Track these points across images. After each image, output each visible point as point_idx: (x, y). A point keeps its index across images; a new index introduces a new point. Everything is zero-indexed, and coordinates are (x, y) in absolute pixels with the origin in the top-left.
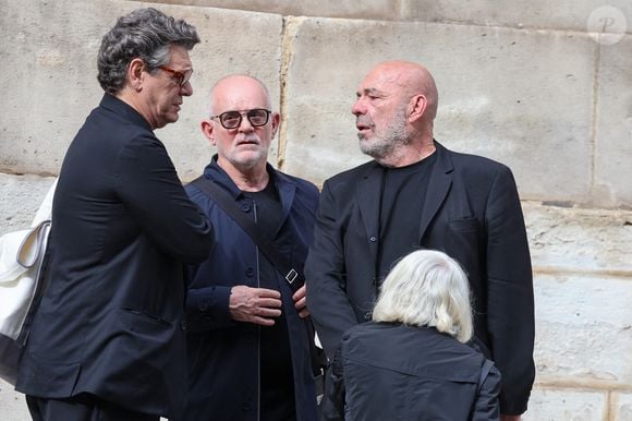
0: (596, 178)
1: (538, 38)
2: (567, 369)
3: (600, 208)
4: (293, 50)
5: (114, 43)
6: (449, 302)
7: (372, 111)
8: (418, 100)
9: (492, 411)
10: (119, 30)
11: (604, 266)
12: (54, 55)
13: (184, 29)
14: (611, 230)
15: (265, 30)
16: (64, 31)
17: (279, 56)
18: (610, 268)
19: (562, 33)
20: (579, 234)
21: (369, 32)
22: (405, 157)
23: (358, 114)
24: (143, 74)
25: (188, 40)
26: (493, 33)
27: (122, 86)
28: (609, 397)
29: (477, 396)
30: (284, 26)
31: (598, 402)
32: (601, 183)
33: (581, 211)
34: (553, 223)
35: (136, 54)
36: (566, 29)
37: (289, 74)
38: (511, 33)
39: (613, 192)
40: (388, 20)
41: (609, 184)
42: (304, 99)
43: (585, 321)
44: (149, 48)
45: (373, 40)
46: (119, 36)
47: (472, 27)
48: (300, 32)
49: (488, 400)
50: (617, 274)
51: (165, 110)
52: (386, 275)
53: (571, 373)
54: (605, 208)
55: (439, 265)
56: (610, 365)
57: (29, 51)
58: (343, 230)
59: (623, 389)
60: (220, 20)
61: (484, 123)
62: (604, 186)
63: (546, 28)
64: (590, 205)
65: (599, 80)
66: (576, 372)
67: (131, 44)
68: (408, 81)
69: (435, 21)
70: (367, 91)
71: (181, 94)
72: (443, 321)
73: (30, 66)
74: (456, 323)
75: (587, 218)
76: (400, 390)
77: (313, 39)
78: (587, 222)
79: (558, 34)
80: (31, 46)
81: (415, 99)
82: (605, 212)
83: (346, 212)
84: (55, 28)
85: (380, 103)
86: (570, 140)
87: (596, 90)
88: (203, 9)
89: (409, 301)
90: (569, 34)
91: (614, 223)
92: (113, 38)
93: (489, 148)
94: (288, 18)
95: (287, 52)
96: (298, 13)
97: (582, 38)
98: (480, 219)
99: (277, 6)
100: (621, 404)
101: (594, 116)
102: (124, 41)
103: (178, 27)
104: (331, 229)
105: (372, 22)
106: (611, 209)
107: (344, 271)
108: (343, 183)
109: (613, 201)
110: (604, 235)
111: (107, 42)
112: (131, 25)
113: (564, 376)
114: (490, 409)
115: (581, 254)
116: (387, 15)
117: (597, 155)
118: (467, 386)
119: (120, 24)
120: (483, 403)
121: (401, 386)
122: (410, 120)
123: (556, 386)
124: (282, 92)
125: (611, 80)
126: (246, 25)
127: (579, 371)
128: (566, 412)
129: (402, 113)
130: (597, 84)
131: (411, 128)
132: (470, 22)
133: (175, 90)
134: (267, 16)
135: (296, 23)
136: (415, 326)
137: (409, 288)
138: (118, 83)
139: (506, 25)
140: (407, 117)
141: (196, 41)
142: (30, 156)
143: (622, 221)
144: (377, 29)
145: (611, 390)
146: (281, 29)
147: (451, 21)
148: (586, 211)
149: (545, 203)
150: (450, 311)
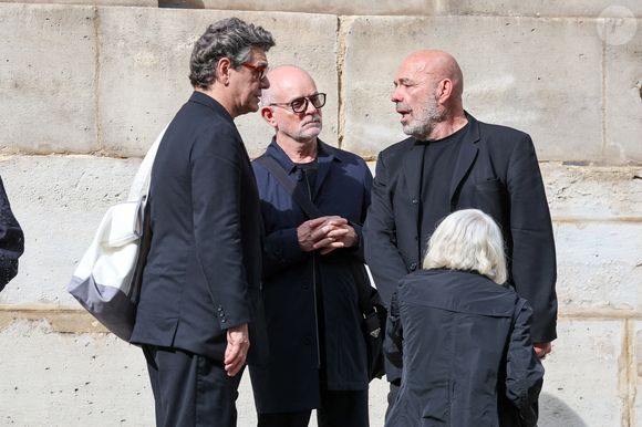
0: (607, 140)
1: (553, 24)
2: (590, 302)
3: (612, 165)
4: (347, 43)
5: (205, 46)
6: (487, 248)
7: (408, 98)
8: (445, 83)
9: (525, 341)
10: (209, 35)
11: (617, 214)
12: (148, 57)
13: (263, 34)
14: (622, 183)
15: (323, 28)
16: (157, 38)
17: (335, 50)
18: (623, 215)
19: (574, 19)
20: (595, 187)
21: (410, 26)
22: (440, 131)
23: (397, 101)
24: (230, 71)
25: (265, 43)
26: (516, 22)
27: (212, 82)
28: (627, 324)
29: (512, 329)
30: (339, 25)
31: (617, 329)
32: (612, 144)
33: (595, 168)
34: (572, 179)
35: (224, 55)
36: (578, 16)
37: (345, 64)
38: (531, 22)
39: (622, 151)
40: (427, 15)
41: (619, 145)
42: (358, 84)
43: (604, 261)
44: (235, 49)
45: (414, 33)
46: (209, 40)
47: (498, 18)
48: (353, 28)
49: (521, 332)
50: (629, 220)
51: (248, 102)
52: (432, 232)
53: (593, 305)
54: (616, 165)
55: (477, 219)
56: (626, 298)
57: (129, 55)
58: (392, 194)
59: (637, 317)
60: (285, 22)
61: (511, 98)
62: (615, 147)
63: (559, 16)
64: (603, 163)
65: (606, 57)
66: (597, 304)
67: (219, 46)
68: (434, 69)
69: (466, 14)
70: (401, 81)
71: (260, 88)
72: (483, 266)
73: (129, 67)
74: (493, 267)
75: (601, 173)
76: (447, 325)
77: (364, 33)
78: (601, 177)
79: (570, 20)
80: (130, 51)
81: (442, 83)
82: (615, 169)
83: (394, 179)
84: (149, 35)
85: (414, 91)
86: (584, 109)
87: (604, 66)
88: (270, 13)
89: (455, 250)
90: (580, 20)
91: (624, 178)
92: (204, 42)
93: (516, 119)
94: (342, 18)
95: (343, 46)
96: (350, 14)
97: (590, 23)
98: (502, 180)
99: (332, 8)
100: (636, 329)
101: (604, 88)
102: (214, 44)
103: (258, 32)
104: (383, 193)
105: (413, 18)
106: (622, 165)
107: (395, 228)
108: (393, 155)
109: (623, 158)
110: (616, 188)
111: (198, 46)
112: (219, 30)
113: (587, 308)
114: (524, 338)
115: (598, 204)
116: (425, 12)
117: (607, 121)
118: (503, 320)
119: (210, 30)
120: (517, 333)
121: (447, 321)
122: (441, 101)
123: (581, 316)
124: (339, 79)
125: (616, 57)
126: (307, 26)
127: (600, 303)
128: (590, 338)
129: (433, 97)
130: (604, 61)
131: (442, 108)
132: (495, 14)
133: (255, 84)
134: (324, 16)
135: (348, 22)
136: (461, 270)
137: (453, 239)
138: (209, 79)
139: (527, 15)
140: (437, 99)
141: (272, 43)
142: (133, 142)
143: (631, 175)
144: (418, 23)
145: (627, 318)
146: (336, 28)
147: (479, 13)
148: (601, 169)
149: (565, 163)
150: (489, 255)
